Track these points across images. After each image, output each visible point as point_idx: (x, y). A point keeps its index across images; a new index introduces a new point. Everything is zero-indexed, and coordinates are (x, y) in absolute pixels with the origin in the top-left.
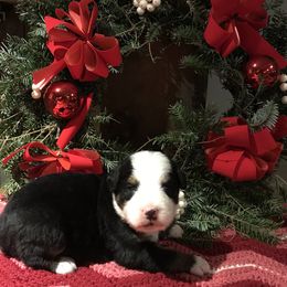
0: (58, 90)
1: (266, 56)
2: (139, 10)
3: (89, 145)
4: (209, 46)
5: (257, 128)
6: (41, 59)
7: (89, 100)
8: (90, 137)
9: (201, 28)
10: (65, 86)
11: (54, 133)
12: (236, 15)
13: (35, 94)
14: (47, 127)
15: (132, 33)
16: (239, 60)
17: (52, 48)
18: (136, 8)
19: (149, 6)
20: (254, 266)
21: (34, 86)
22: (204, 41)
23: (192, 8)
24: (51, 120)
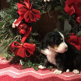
0: (21, 26)
3: (31, 42)
4: (66, 12)
5: (79, 36)
7: (31, 29)
8: (31, 40)
9: (64, 7)
10: (23, 24)
11: (19, 38)
12: (73, 3)
13: (14, 26)
14: (17, 36)
15: (43, 8)
16: (74, 16)
22: (64, 11)
23: (61, 1)
24: (18, 34)
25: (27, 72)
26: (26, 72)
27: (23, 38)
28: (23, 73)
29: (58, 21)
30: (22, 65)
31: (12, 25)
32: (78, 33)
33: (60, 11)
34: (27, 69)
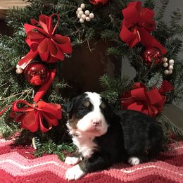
0: (33, 68)
1: (155, 47)
2: (81, 20)
3: (53, 101)
4: (122, 42)
5: (150, 88)
6: (22, 50)
7: (53, 74)
8: (54, 96)
9: (118, 31)
10: (37, 66)
11: (31, 95)
12: (137, 24)
13: (19, 71)
14: (26, 91)
15: (77, 34)
16: (140, 49)
17: (29, 43)
18: (79, 19)
19: (87, 18)
20: (154, 166)
21: (18, 66)
22: (120, 39)
23: (112, 20)
24: (28, 87)
25: (44, 163)
26: (41, 164)
27: (37, 93)
28: (35, 166)
29: (109, 61)
30: (35, 148)
31: (16, 69)
32: (149, 82)
33: (111, 38)
34: (44, 157)
